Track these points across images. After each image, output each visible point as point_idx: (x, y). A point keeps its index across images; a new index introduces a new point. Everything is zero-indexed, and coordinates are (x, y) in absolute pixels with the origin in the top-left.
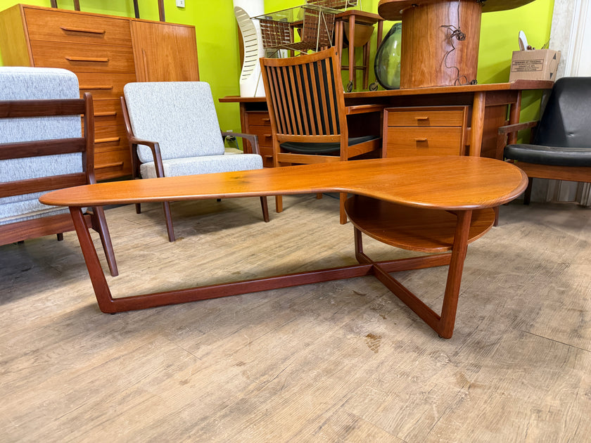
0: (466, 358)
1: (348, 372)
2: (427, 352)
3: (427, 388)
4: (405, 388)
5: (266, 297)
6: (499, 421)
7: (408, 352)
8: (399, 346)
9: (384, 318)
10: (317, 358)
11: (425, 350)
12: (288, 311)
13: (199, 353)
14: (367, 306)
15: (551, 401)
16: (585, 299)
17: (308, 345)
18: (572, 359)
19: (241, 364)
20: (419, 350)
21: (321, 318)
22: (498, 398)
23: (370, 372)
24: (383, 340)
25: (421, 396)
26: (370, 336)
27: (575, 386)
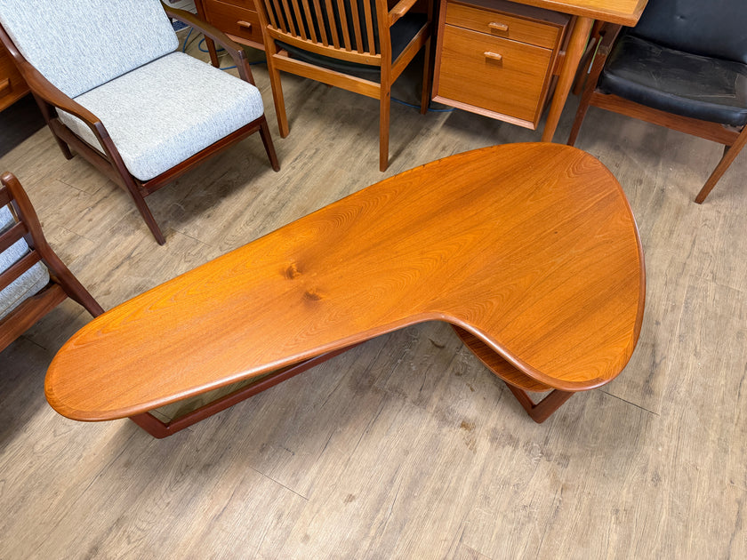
0: (556, 447)
1: (456, 490)
2: (521, 444)
3: (527, 501)
4: (509, 503)
5: (338, 369)
6: (587, 531)
7: (504, 447)
8: (494, 438)
9: (472, 390)
10: (422, 473)
11: (518, 441)
12: (370, 394)
13: (302, 488)
14: (450, 369)
15: (625, 496)
16: (658, 323)
17: (406, 453)
18: (643, 430)
19: (351, 498)
20: (512, 441)
21: (408, 400)
22: (586, 501)
23: (475, 486)
24: (477, 430)
25: (524, 512)
26: (464, 425)
27: (644, 470)
